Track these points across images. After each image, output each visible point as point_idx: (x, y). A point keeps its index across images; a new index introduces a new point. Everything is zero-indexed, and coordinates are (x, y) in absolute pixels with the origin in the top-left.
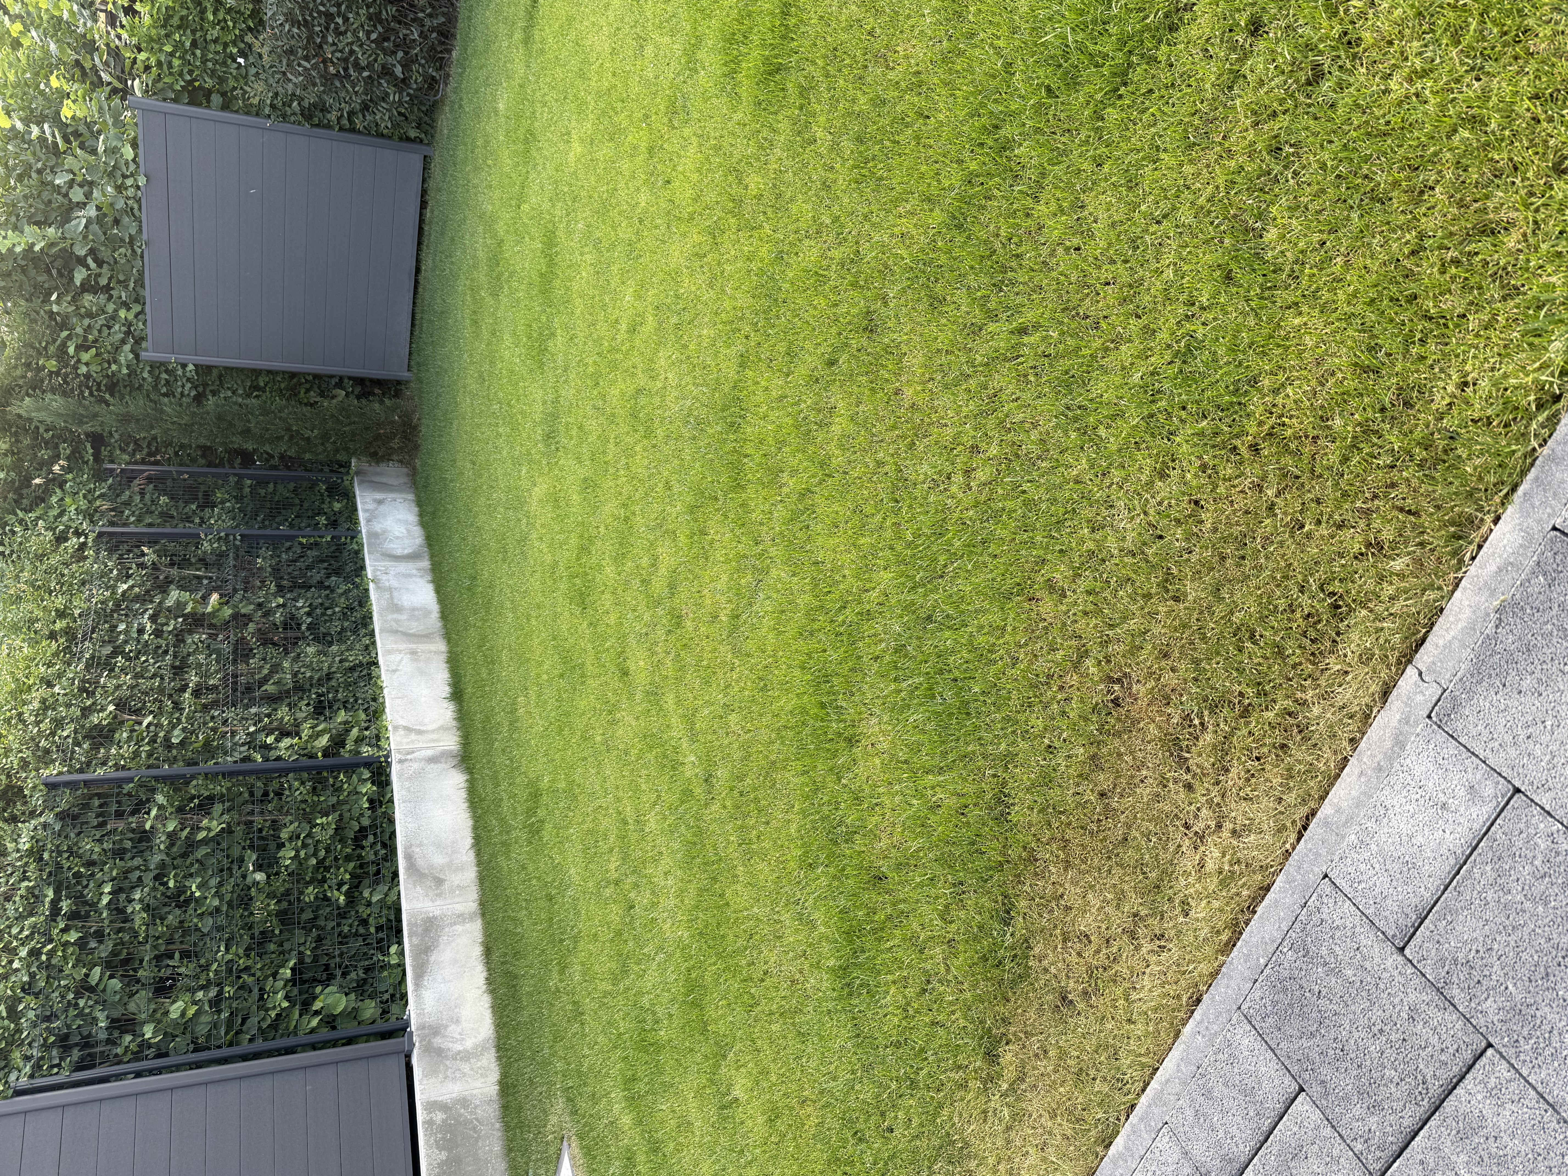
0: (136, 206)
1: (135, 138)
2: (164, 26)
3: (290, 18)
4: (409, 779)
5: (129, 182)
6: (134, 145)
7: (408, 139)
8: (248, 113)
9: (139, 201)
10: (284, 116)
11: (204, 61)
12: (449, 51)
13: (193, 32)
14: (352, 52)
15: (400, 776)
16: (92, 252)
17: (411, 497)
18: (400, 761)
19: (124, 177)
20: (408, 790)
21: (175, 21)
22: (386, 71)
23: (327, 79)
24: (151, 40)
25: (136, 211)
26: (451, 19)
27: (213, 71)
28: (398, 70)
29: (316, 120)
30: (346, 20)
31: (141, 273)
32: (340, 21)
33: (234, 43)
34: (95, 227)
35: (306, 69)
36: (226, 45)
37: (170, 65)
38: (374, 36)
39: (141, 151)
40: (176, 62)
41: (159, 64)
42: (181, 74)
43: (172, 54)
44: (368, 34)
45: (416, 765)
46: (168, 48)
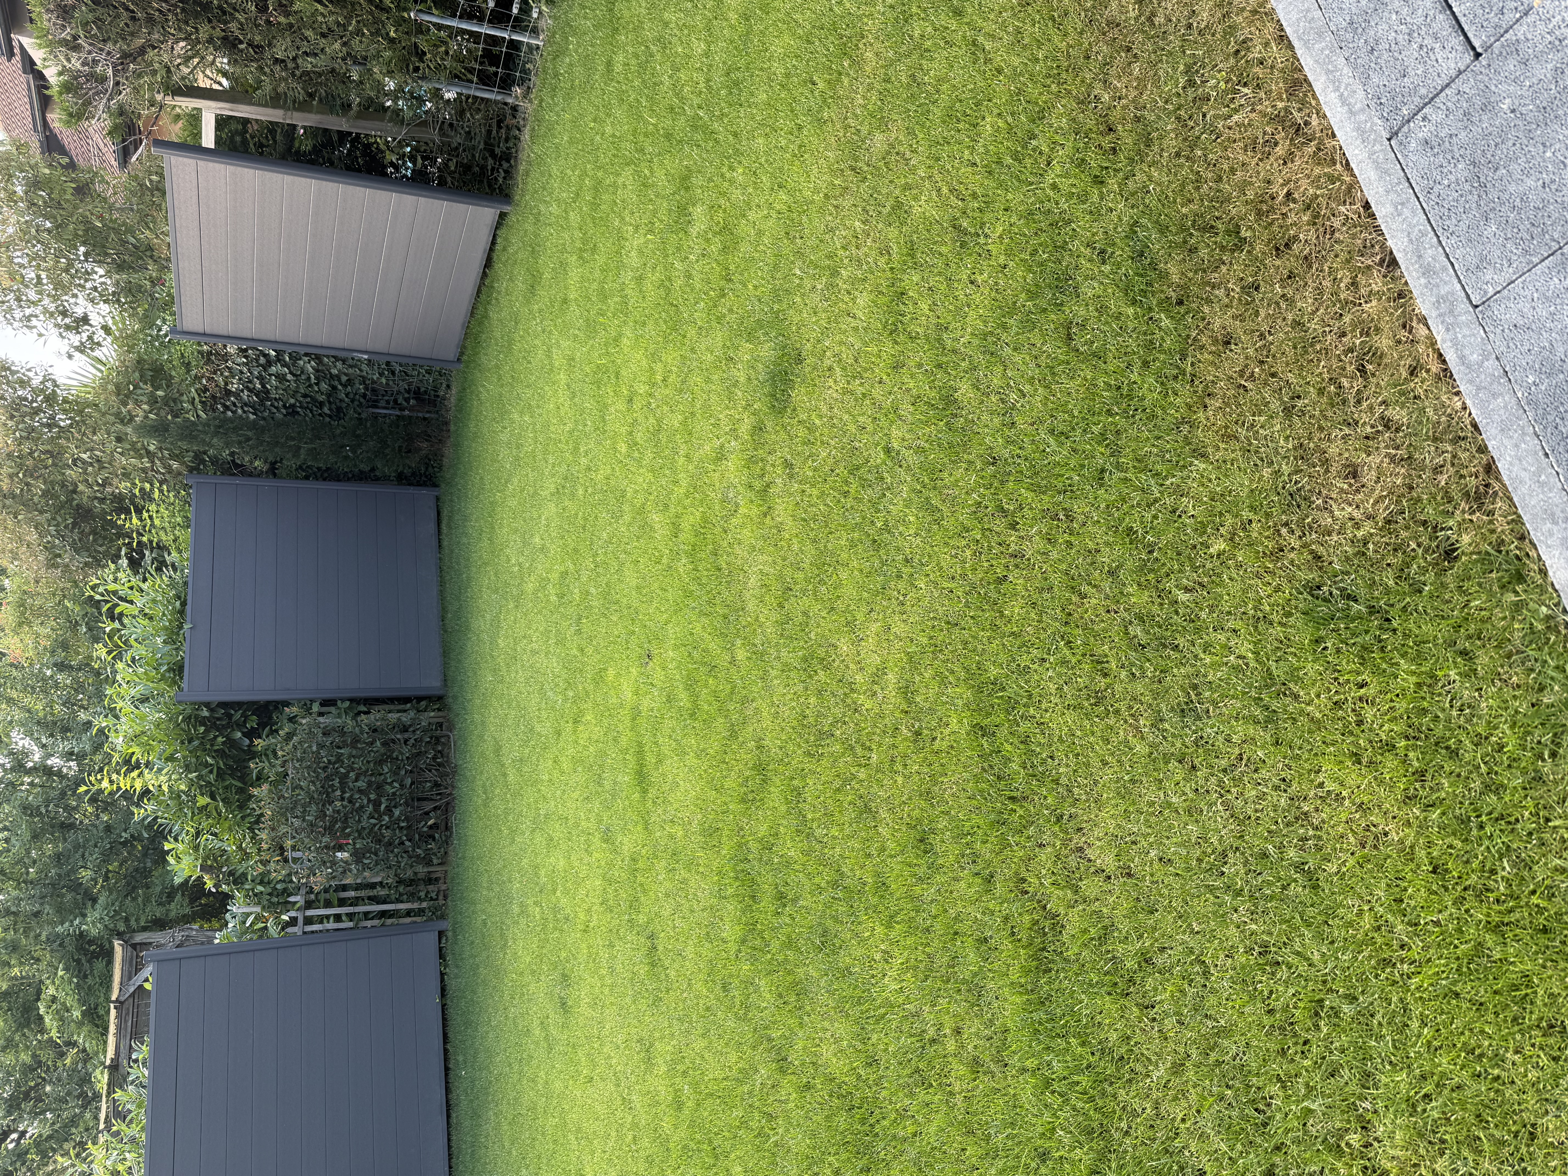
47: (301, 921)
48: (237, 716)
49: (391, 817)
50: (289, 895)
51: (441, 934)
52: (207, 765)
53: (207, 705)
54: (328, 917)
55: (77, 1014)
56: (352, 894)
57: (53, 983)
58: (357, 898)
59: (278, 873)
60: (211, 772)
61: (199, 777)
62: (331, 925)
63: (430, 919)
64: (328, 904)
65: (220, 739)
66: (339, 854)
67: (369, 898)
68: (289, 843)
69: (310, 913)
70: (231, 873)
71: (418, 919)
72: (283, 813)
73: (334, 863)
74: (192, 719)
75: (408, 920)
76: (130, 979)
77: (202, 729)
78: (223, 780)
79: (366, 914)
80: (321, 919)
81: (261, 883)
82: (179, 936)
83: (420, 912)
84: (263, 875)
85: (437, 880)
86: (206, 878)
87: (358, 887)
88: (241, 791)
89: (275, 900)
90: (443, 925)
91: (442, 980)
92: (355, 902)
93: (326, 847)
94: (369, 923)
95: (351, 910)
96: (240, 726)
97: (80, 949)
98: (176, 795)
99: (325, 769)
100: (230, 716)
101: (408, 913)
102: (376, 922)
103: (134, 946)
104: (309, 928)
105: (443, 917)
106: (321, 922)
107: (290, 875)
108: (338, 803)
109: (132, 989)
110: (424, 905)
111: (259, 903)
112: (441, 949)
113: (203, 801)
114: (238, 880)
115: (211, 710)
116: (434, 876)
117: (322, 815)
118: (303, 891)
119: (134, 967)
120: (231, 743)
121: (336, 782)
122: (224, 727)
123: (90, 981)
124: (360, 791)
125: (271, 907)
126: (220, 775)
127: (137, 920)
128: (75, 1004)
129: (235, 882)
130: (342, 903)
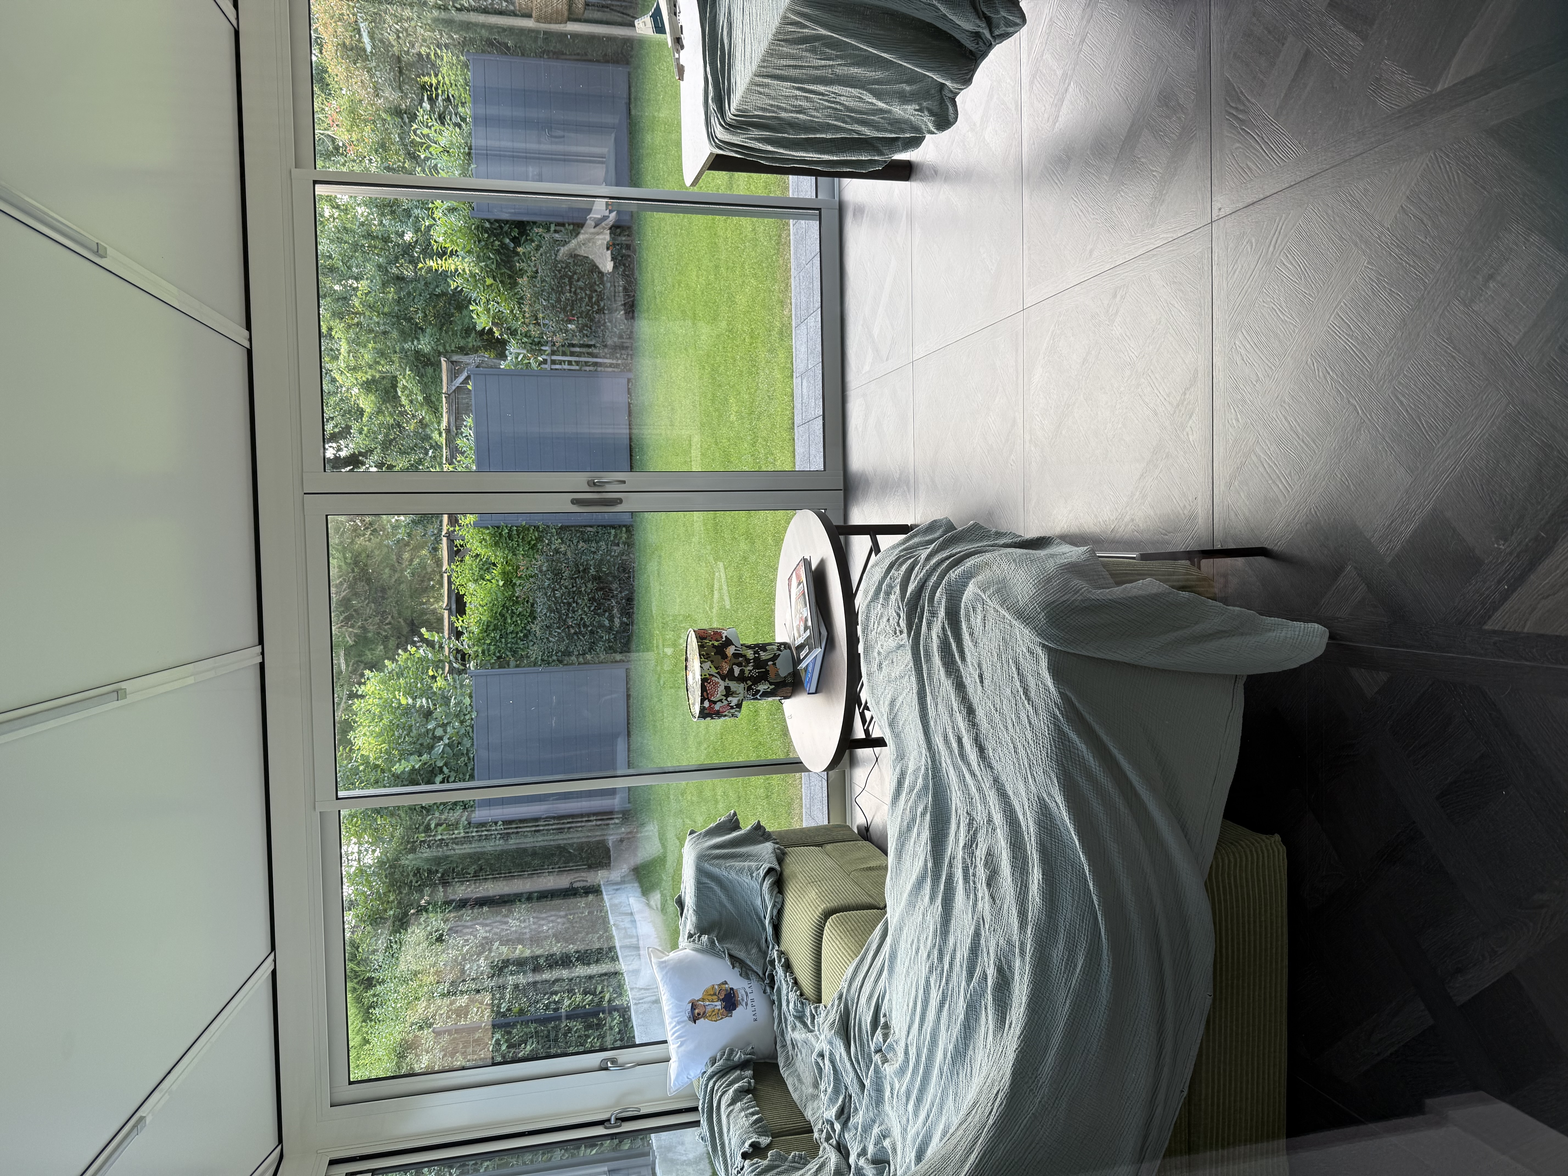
0: (471, 730)
1: (471, 693)
2: (486, 632)
3: (550, 609)
4: (642, 1013)
5: (467, 717)
6: (471, 697)
7: (616, 662)
8: (530, 666)
9: (472, 727)
10: (549, 663)
11: (506, 645)
12: (632, 608)
13: (501, 631)
14: (582, 619)
15: (636, 1012)
16: (446, 764)
17: (636, 885)
18: (636, 1004)
19: (465, 715)
20: (642, 1019)
21: (491, 628)
22: (601, 626)
23: (569, 636)
24: (480, 639)
25: (471, 734)
26: (632, 592)
27: (511, 648)
28: (607, 623)
29: (565, 662)
30: (577, 604)
31: (473, 769)
32: (574, 605)
33: (521, 631)
34: (448, 748)
35: (559, 633)
36: (517, 633)
37: (489, 650)
38: (592, 608)
39: (474, 699)
40: (492, 648)
41: (483, 652)
42: (494, 654)
43: (490, 644)
44: (589, 608)
45: (645, 1006)
46: (488, 642)
47: (549, 361)
48: (506, 228)
49: (599, 306)
50: (542, 345)
51: (629, 380)
52: (489, 258)
53: (488, 220)
54: (564, 361)
55: (420, 398)
56: (578, 349)
57: (404, 378)
58: (580, 352)
59: (535, 332)
60: (493, 263)
61: (486, 266)
62: (566, 367)
63: (622, 371)
64: (564, 354)
65: (497, 243)
66: (569, 326)
67: (588, 353)
68: (541, 315)
69: (554, 358)
70: (509, 329)
71: (616, 370)
72: (537, 296)
73: (567, 331)
74: (480, 228)
75: (610, 369)
76: (452, 382)
77: (486, 235)
78: (500, 269)
79: (586, 362)
80: (560, 362)
81: (526, 336)
82: (478, 360)
83: (617, 366)
84: (527, 332)
85: (627, 348)
86: (495, 329)
87: (582, 346)
88: (510, 277)
89: (534, 347)
90: (631, 375)
91: (629, 407)
92: (579, 355)
93: (562, 320)
94: (587, 368)
95: (577, 359)
96: (507, 234)
97: (417, 359)
98: (473, 275)
99: (559, 271)
100: (501, 228)
101: (611, 365)
102: (591, 368)
103: (452, 362)
104: (554, 367)
105: (630, 370)
106: (560, 364)
107: (542, 333)
108: (568, 295)
109: (454, 388)
110: (620, 362)
111: (525, 348)
112: (629, 389)
113: (489, 281)
114: (513, 333)
115: (491, 223)
116: (625, 345)
117: (559, 300)
118: (550, 344)
119: (454, 375)
120: (503, 245)
121: (567, 280)
122: (499, 234)
123: (425, 379)
124: (581, 289)
125: (531, 351)
126: (498, 264)
127: (450, 346)
128: (419, 393)
129: (511, 334)
130: (572, 354)
